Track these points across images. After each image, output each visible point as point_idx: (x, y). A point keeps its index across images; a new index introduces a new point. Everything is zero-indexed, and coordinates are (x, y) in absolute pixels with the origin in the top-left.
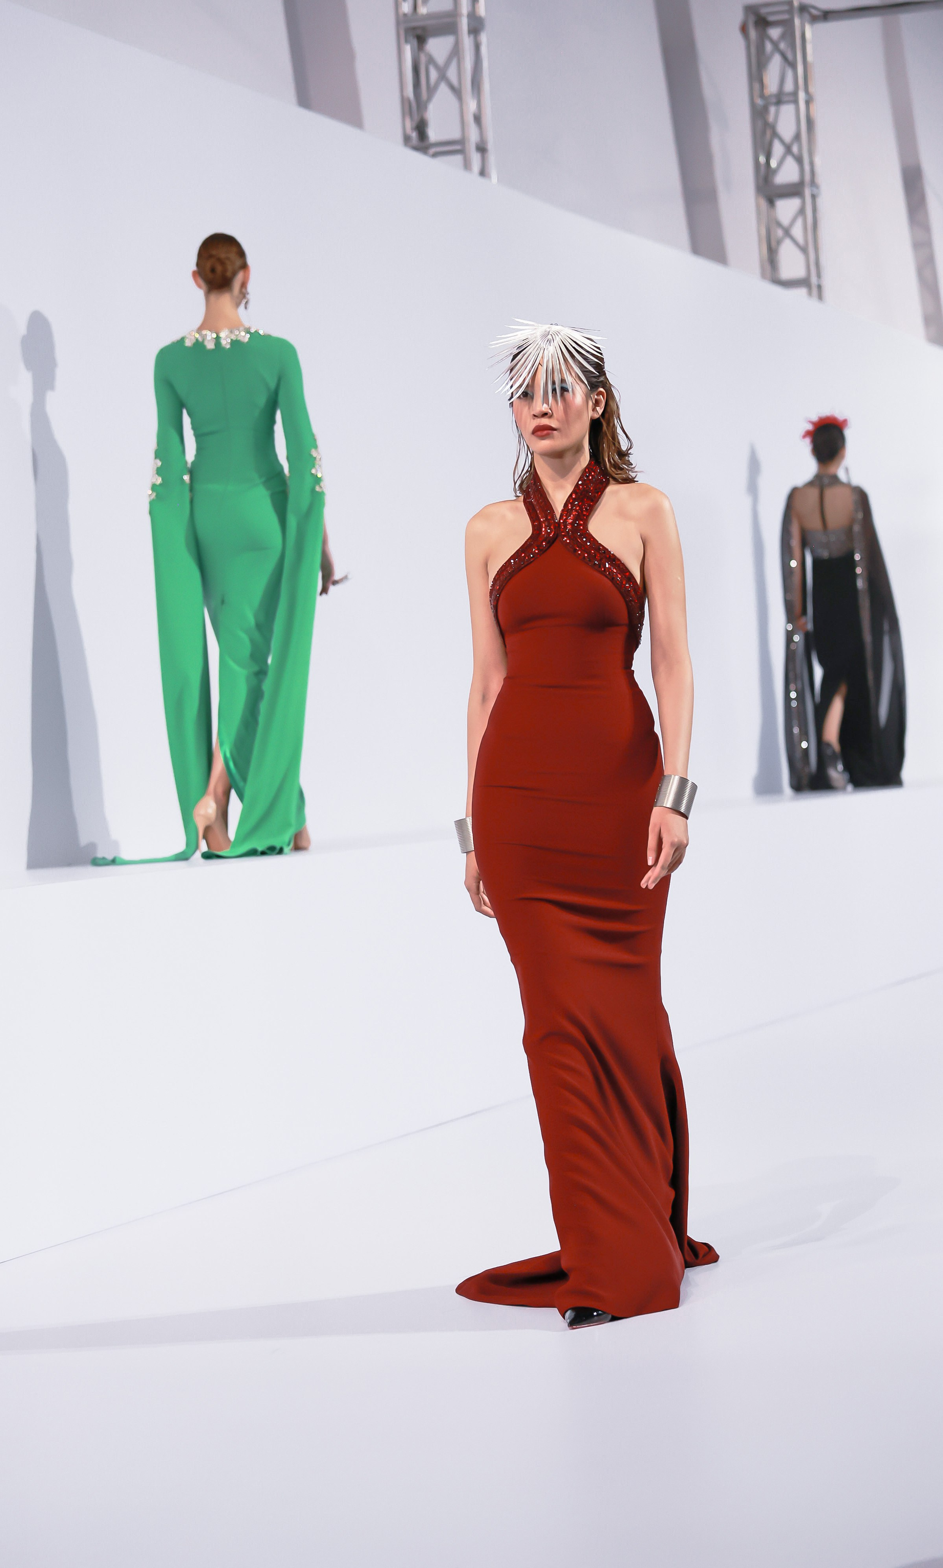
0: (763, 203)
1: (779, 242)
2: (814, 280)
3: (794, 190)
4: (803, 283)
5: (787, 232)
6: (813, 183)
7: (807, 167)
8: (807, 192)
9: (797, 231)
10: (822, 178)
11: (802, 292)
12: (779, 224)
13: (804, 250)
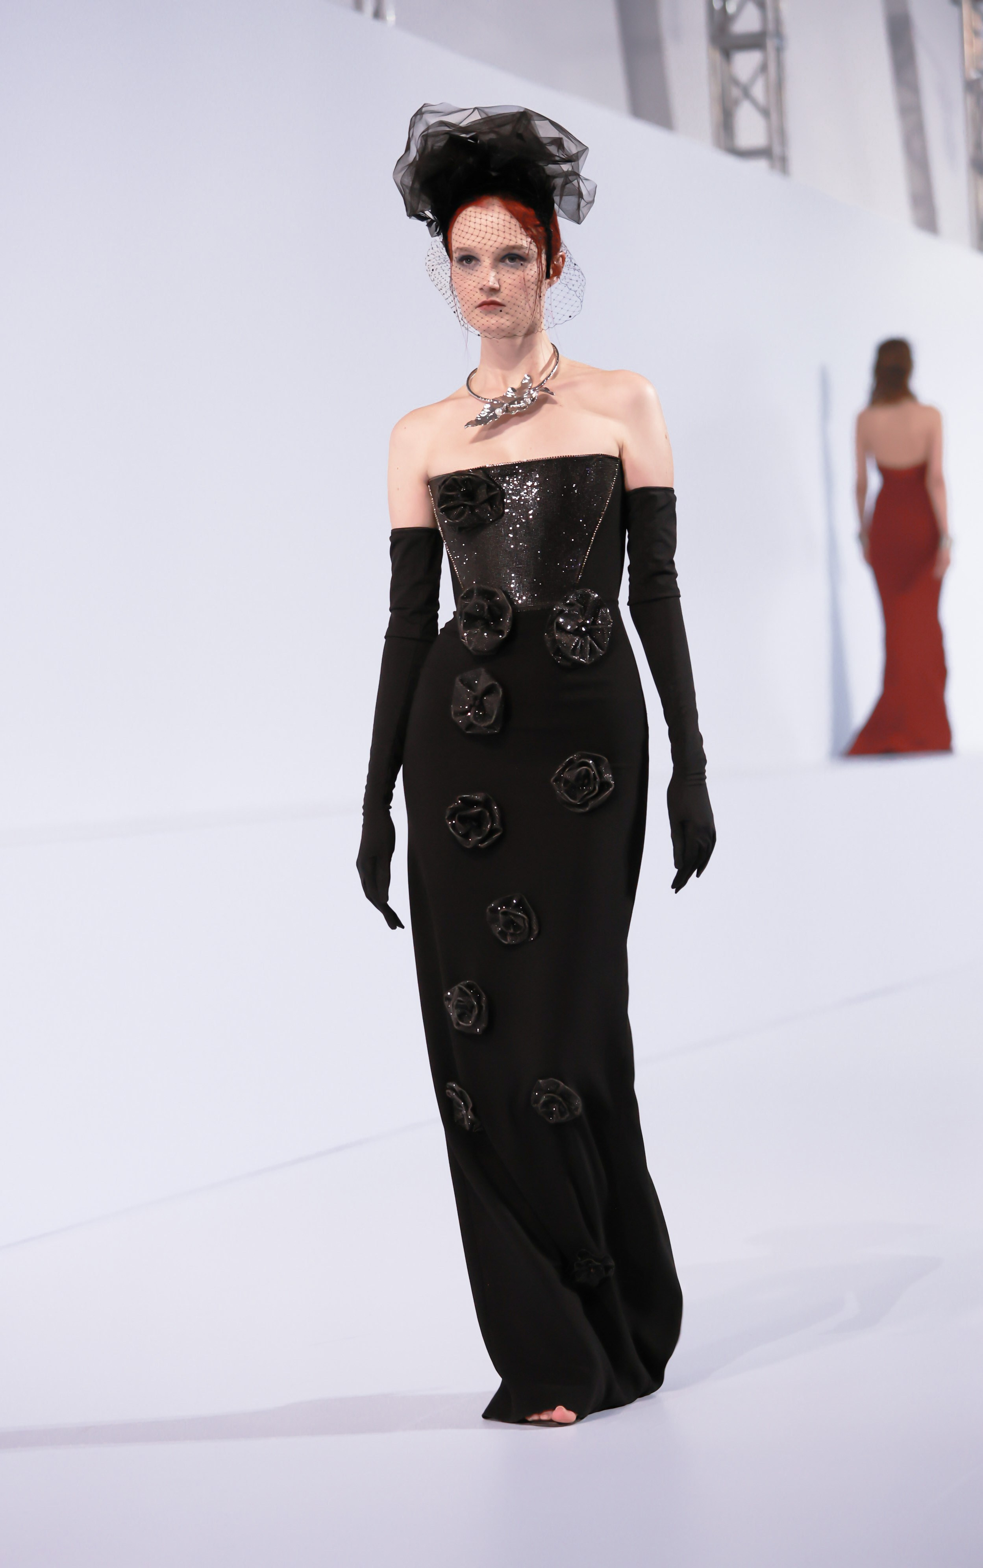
0: (717, 56)
1: (736, 103)
2: (777, 150)
3: (755, 42)
4: (764, 153)
5: (746, 93)
6: (779, 34)
7: (770, 15)
8: (771, 44)
9: (758, 91)
10: (790, 29)
11: (760, 165)
12: (735, 82)
13: (765, 112)
